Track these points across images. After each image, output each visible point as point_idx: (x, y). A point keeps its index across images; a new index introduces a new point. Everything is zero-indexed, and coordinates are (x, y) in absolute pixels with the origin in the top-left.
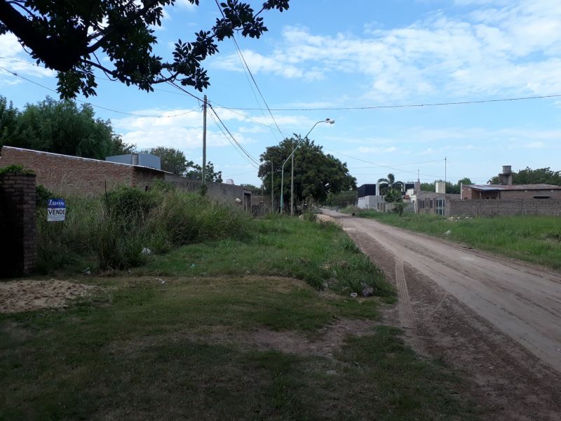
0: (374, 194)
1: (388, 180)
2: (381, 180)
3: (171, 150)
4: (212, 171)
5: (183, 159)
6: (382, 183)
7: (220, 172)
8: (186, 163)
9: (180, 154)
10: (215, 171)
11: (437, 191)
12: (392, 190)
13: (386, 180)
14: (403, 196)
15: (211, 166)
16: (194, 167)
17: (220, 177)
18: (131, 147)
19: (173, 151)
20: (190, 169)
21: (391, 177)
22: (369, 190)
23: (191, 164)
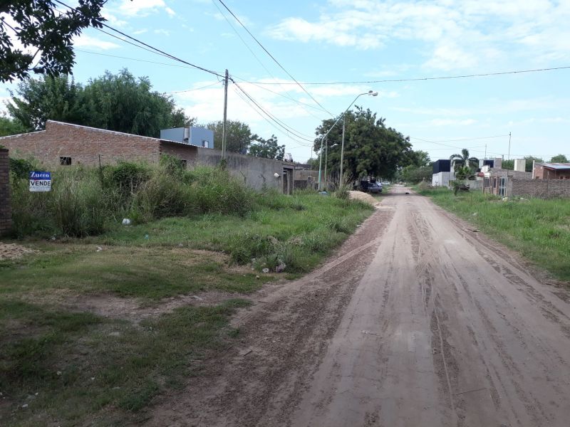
0: (449, 170)
1: (462, 155)
2: (454, 156)
3: (237, 123)
4: (276, 145)
5: (249, 133)
6: (455, 158)
7: (284, 146)
8: (250, 136)
9: (245, 127)
10: (279, 144)
11: (515, 169)
12: (464, 167)
13: (459, 156)
14: (477, 174)
15: (274, 140)
16: (259, 140)
17: (283, 150)
18: (192, 120)
19: (238, 124)
20: (255, 142)
21: (466, 152)
22: (443, 166)
23: (255, 137)
